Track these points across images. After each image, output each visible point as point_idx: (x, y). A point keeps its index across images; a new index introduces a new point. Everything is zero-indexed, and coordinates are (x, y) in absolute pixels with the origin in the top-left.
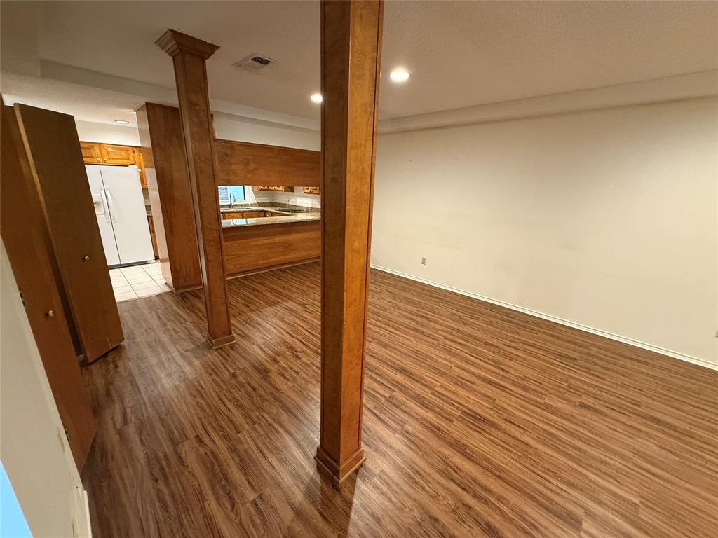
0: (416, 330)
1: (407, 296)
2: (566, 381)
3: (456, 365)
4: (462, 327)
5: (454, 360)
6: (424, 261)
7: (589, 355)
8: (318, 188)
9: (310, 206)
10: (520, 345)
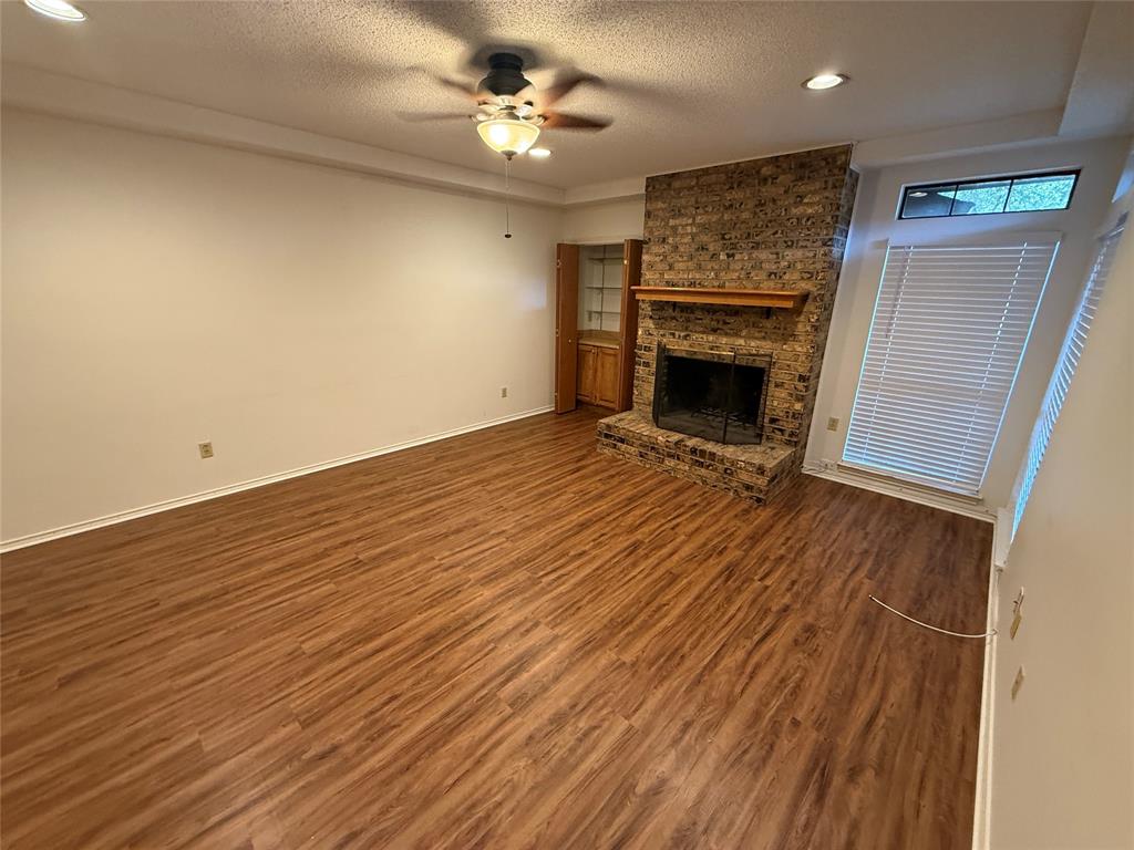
7: (49, 584)
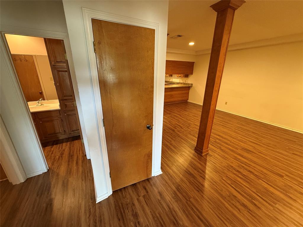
0: (223, 125)
1: (218, 115)
2: (288, 147)
3: (239, 136)
4: (243, 127)
5: (238, 135)
6: (226, 103)
8: (183, 75)
9: (178, 82)
10: (269, 134)
